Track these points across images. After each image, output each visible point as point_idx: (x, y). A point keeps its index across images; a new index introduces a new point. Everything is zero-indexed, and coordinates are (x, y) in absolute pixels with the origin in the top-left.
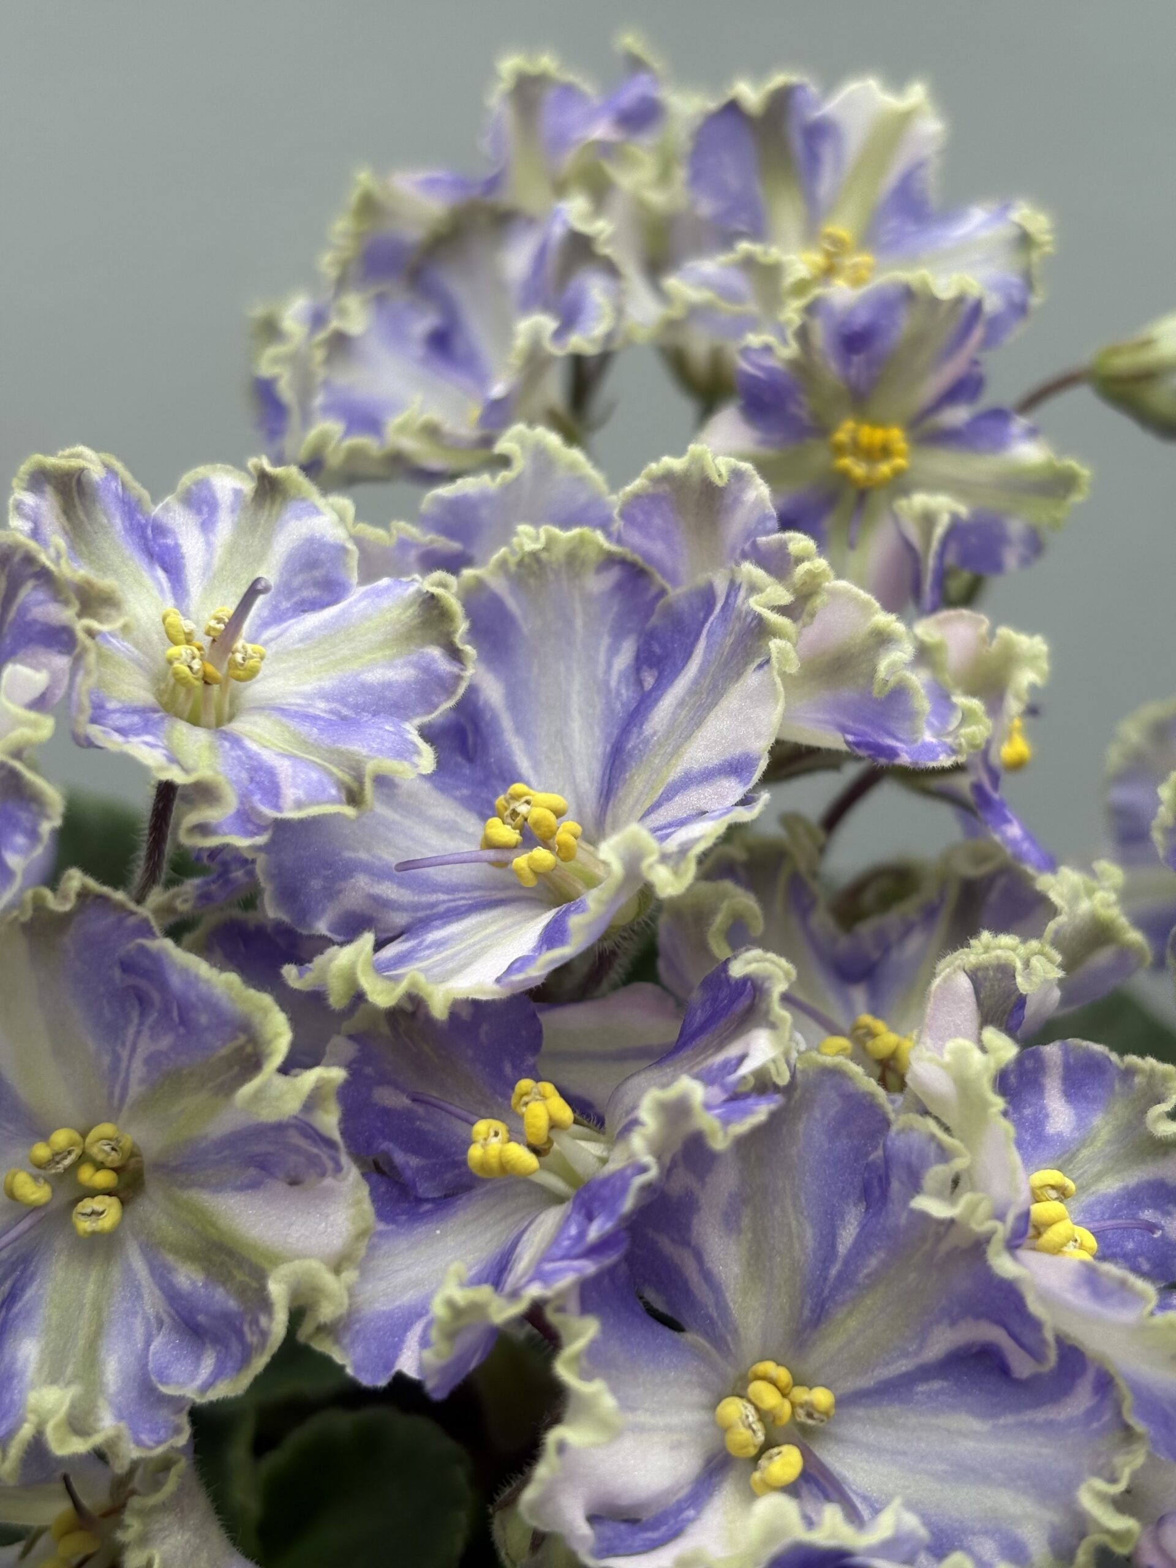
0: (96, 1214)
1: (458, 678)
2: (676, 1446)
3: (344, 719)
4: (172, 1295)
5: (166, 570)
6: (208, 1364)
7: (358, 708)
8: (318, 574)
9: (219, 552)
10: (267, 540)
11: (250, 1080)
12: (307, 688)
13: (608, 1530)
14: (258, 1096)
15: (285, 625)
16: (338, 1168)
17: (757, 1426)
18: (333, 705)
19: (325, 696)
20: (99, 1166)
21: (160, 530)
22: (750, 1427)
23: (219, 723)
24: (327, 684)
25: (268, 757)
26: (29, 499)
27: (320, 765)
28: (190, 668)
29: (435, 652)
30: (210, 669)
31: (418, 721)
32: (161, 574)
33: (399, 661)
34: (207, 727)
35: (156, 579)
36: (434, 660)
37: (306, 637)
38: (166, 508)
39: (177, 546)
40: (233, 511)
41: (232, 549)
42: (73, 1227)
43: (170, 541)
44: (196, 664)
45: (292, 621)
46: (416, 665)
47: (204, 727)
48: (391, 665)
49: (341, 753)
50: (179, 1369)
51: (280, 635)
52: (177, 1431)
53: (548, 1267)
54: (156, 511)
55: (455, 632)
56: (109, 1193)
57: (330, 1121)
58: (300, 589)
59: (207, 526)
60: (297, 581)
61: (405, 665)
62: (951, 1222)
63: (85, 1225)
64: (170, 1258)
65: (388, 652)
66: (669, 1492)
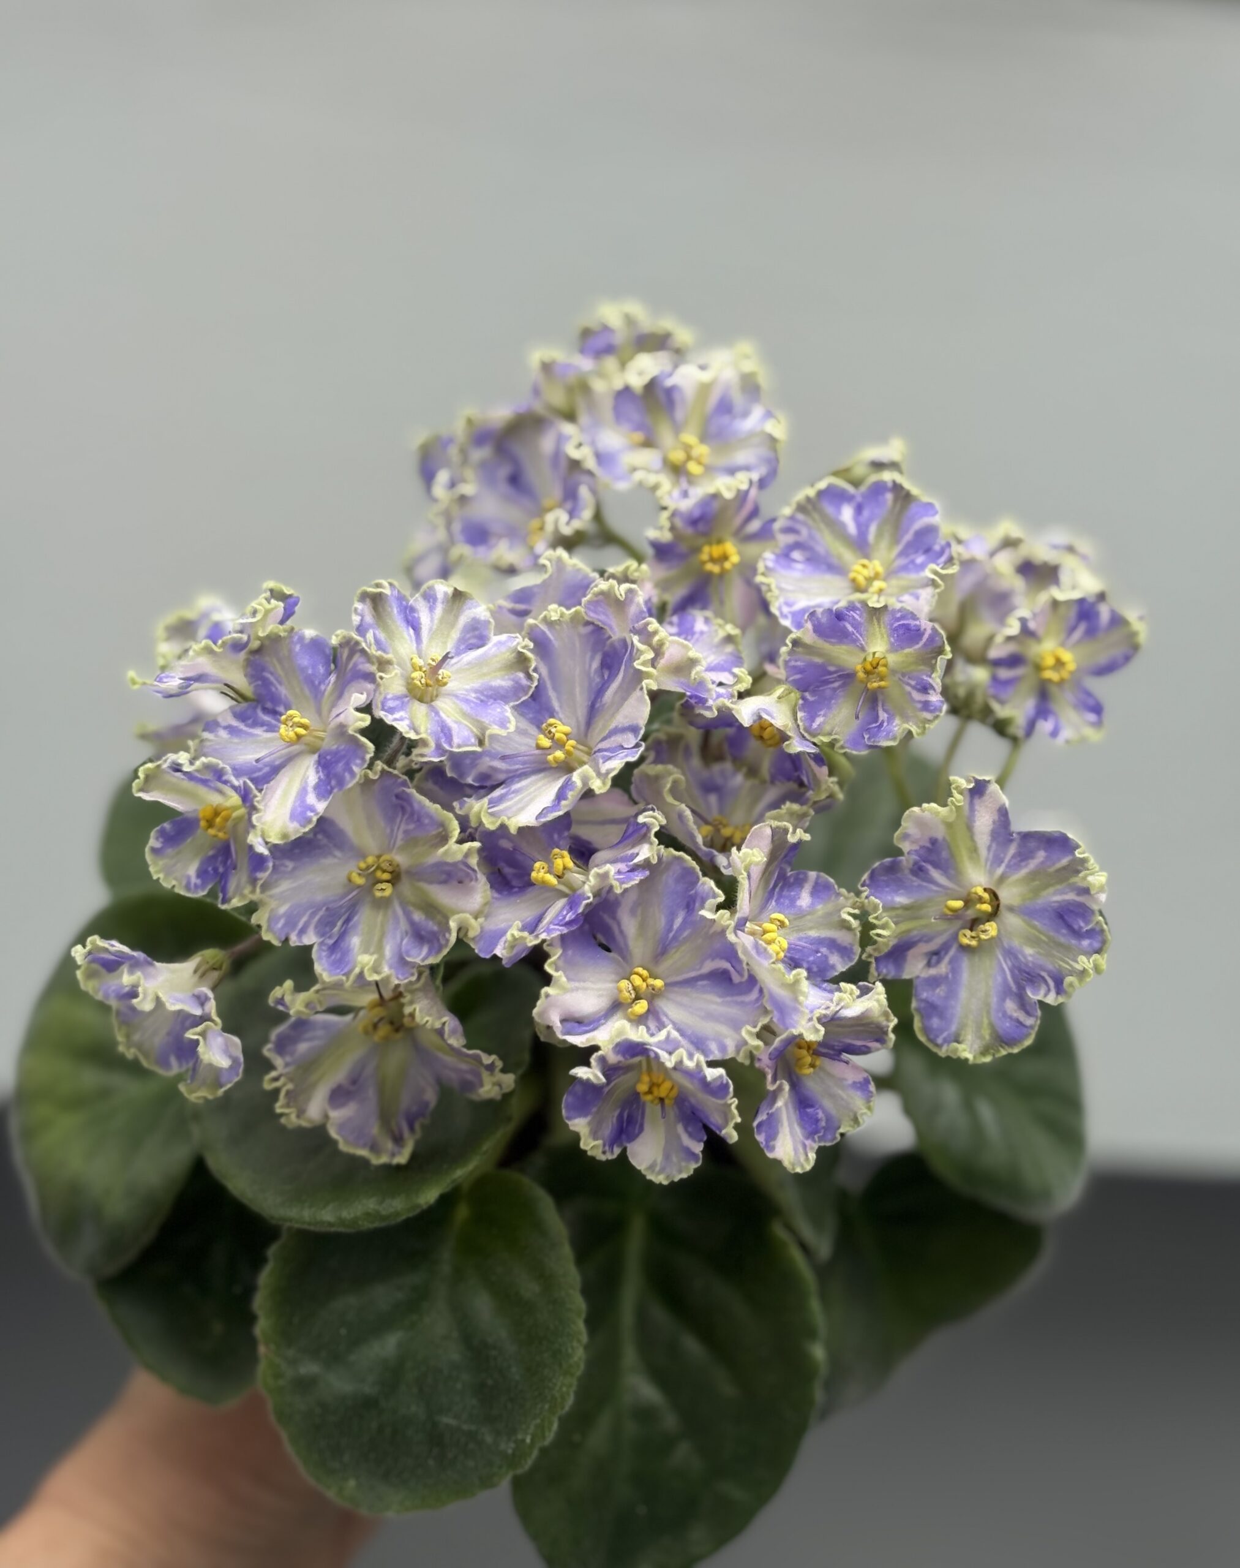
0: (382, 889)
1: (530, 687)
2: (600, 996)
3: (482, 701)
4: (412, 923)
5: (413, 629)
6: (425, 950)
7: (489, 697)
8: (477, 633)
9: (436, 622)
10: (457, 617)
11: (443, 846)
12: (467, 687)
13: (569, 1025)
14: (446, 853)
15: (460, 657)
16: (477, 879)
17: (632, 992)
18: (478, 695)
19: (476, 691)
20: (384, 871)
21: (412, 610)
22: (629, 992)
23: (432, 701)
24: (477, 684)
25: (450, 722)
26: (359, 606)
27: (470, 728)
28: (420, 682)
29: (521, 675)
30: (429, 682)
31: (512, 704)
32: (411, 631)
33: (506, 677)
34: (426, 703)
35: (409, 635)
36: (520, 679)
37: (469, 663)
38: (416, 600)
39: (419, 618)
40: (443, 603)
41: (442, 620)
42: (374, 896)
43: (416, 615)
44: (423, 681)
45: (464, 655)
46: (513, 680)
47: (425, 703)
48: (503, 679)
49: (478, 721)
50: (414, 952)
51: (458, 662)
52: (412, 975)
53: (552, 927)
54: (411, 602)
55: (530, 667)
56: (388, 881)
57: (474, 861)
58: (469, 639)
59: (432, 609)
60: (468, 636)
61: (509, 679)
62: (714, 921)
63: (378, 894)
64: (411, 908)
65: (503, 673)
66: (595, 1013)
